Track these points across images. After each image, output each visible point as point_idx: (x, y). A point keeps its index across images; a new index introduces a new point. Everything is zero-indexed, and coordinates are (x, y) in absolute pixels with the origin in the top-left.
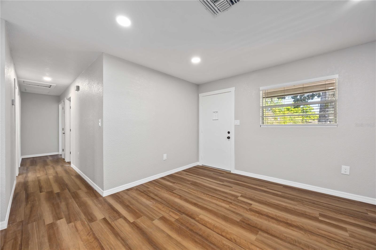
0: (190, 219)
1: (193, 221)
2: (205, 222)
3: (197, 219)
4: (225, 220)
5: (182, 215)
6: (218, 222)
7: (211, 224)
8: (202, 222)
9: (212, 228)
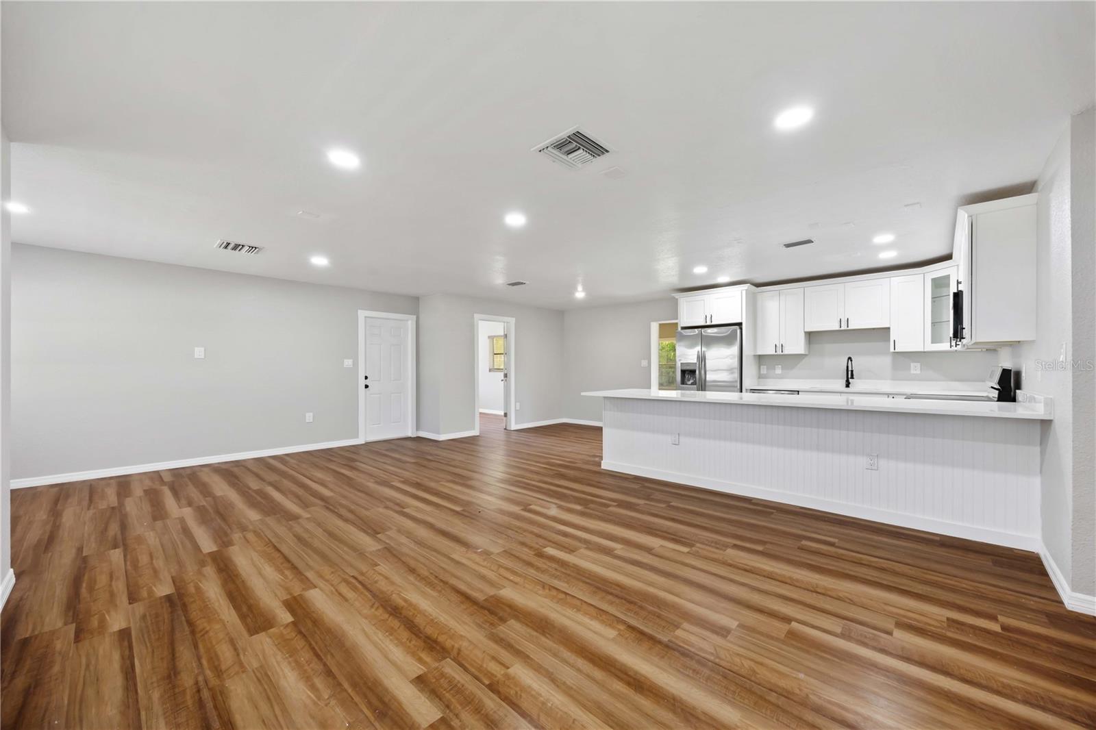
0: (642, 627)
1: (633, 622)
2: (601, 618)
3: (622, 627)
4: (546, 622)
5: (669, 641)
6: (569, 618)
7: (586, 614)
8: (608, 620)
9: (585, 606)
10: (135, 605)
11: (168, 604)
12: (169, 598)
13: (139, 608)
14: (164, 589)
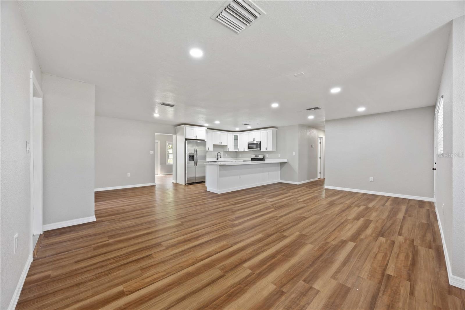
10: (393, 240)
11: (384, 235)
12: (382, 236)
13: (393, 238)
14: (382, 239)
